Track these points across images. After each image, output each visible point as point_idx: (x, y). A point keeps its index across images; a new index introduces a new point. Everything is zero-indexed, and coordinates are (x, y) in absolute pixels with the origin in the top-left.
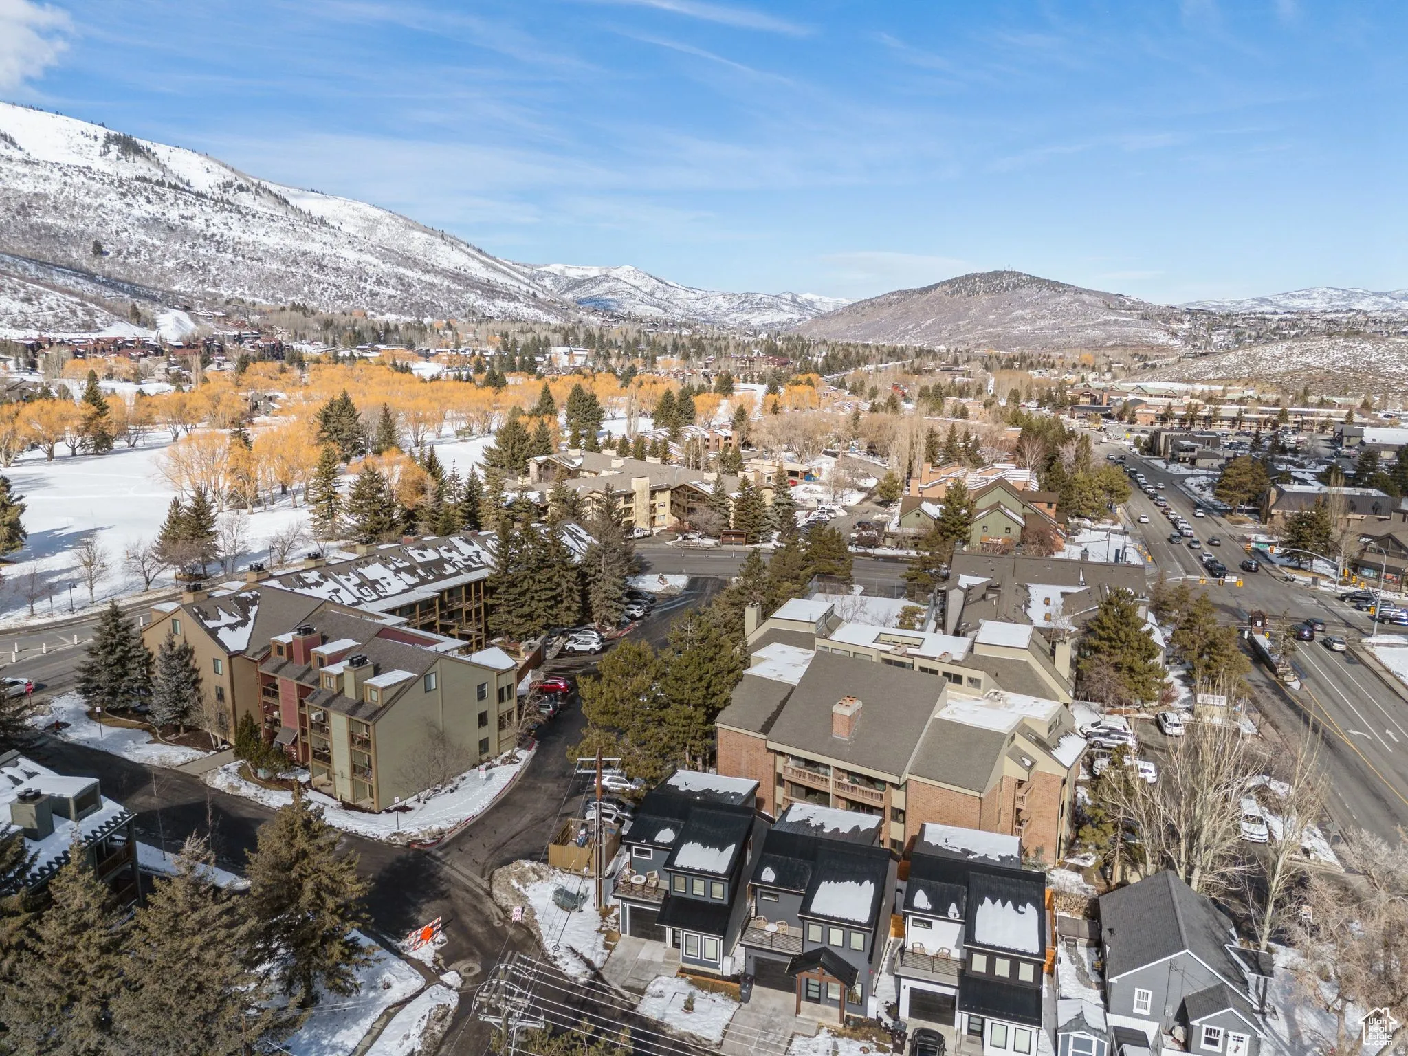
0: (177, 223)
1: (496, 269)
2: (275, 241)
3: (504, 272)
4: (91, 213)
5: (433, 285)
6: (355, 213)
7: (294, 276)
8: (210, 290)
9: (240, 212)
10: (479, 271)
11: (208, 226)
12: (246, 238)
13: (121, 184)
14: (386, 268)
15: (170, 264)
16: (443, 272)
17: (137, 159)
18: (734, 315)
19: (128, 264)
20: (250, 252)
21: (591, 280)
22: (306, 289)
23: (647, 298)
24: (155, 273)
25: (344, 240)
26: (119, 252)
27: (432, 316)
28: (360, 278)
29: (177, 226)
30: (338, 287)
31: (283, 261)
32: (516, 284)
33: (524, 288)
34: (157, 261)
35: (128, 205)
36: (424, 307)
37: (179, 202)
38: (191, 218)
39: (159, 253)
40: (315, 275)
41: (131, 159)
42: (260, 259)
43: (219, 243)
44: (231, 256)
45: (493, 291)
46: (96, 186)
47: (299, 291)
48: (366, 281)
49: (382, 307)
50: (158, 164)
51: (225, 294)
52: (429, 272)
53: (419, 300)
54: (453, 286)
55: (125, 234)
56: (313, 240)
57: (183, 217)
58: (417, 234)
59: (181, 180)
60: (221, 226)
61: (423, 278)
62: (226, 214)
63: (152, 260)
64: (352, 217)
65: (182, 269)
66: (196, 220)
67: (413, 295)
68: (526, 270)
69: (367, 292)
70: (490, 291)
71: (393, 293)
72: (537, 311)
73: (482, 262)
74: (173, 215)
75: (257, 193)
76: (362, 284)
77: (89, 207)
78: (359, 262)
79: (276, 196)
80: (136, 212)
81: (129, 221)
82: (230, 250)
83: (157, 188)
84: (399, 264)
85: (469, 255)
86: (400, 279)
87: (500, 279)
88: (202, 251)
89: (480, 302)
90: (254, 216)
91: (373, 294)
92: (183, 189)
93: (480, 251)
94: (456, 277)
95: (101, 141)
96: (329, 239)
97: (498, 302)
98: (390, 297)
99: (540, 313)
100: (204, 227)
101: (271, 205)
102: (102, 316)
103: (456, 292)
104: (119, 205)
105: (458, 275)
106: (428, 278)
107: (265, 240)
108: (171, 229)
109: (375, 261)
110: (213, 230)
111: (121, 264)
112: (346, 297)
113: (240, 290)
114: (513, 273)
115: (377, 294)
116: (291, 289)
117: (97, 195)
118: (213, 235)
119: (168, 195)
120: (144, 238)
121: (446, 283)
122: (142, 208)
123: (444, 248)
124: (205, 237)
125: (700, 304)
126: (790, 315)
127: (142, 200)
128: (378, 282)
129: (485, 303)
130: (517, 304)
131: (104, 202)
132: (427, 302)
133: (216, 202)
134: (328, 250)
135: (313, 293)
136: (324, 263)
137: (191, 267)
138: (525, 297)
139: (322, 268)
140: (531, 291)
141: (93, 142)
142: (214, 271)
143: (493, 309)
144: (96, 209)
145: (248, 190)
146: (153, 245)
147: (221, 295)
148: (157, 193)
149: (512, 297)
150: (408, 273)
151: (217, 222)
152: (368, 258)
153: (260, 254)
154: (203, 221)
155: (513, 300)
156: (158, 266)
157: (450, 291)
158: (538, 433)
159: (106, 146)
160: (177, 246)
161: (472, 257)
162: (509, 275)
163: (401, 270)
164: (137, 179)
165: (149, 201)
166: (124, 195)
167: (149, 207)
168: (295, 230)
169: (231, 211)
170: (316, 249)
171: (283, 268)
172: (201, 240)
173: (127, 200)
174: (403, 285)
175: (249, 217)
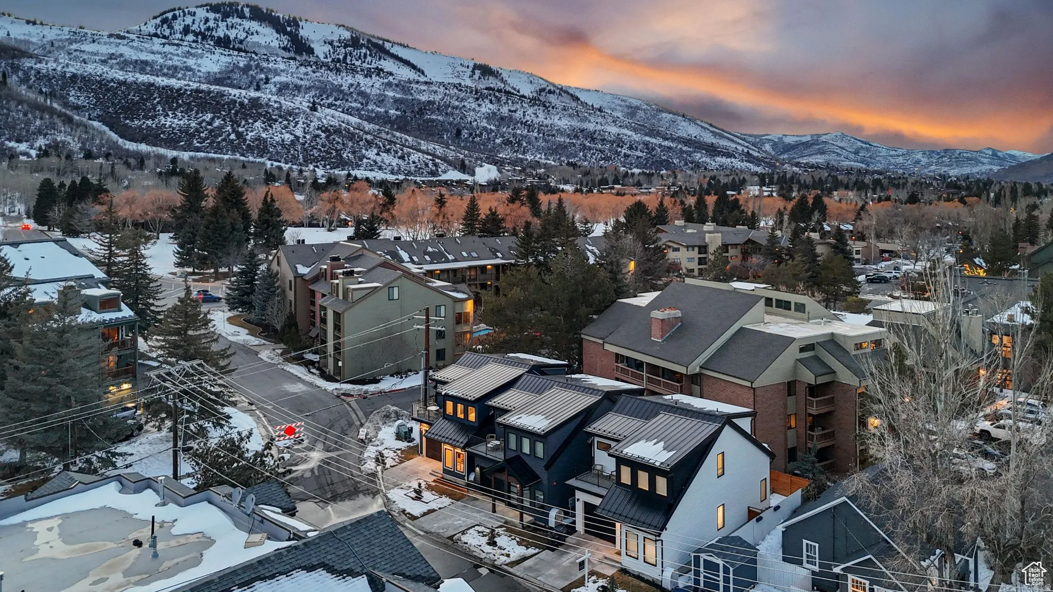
0: (506, 115)
1: (722, 137)
2: (564, 123)
3: (728, 139)
4: (458, 112)
5: (670, 148)
6: (623, 103)
7: (574, 145)
8: (520, 156)
9: (545, 106)
10: (708, 138)
11: (524, 116)
12: (548, 122)
13: (477, 92)
14: (637, 137)
15: (498, 141)
16: (679, 140)
17: (490, 78)
18: (933, 168)
19: (475, 142)
20: (548, 131)
21: (803, 144)
22: (581, 154)
23: (852, 156)
24: (489, 147)
25: (610, 119)
26: (471, 134)
27: (666, 170)
28: (618, 146)
29: (506, 117)
30: (602, 151)
31: (569, 136)
32: (734, 146)
33: (740, 148)
34: (492, 139)
35: (479, 105)
36: (661, 163)
37: (509, 101)
38: (515, 111)
39: (493, 134)
40: (588, 144)
41: (486, 78)
42: (553, 135)
43: (529, 126)
44: (536, 134)
45: (714, 151)
46: (462, 95)
47: (576, 156)
48: (622, 147)
49: (631, 164)
50: (502, 80)
51: (529, 159)
52: (667, 139)
53: (658, 159)
54: (685, 148)
55: (475, 123)
56: (590, 121)
57: (510, 111)
58: (664, 115)
59: (515, 89)
60: (533, 115)
61: (663, 144)
62: (536, 107)
63: (489, 139)
64: (620, 106)
65: (505, 144)
66: (518, 112)
67: (655, 155)
68: (751, 139)
69: (622, 154)
70: (713, 151)
71: (640, 154)
72: (748, 164)
73: (712, 132)
74: (505, 110)
75: (560, 94)
76: (619, 149)
77: (457, 108)
78: (618, 135)
79: (572, 95)
80: (483, 110)
81: (478, 115)
82: (536, 130)
83: (497, 94)
84: (646, 135)
85: (702, 127)
86: (646, 144)
87: (724, 143)
88: (519, 132)
89: (704, 159)
90: (553, 108)
91: (627, 156)
92: (513, 94)
93: (711, 125)
94: (688, 142)
95: (471, 69)
96: (600, 120)
97: (718, 159)
98: (638, 157)
99: (751, 166)
100: (522, 116)
101: (568, 101)
102: (443, 166)
103: (686, 152)
104: (473, 105)
105: (690, 140)
106: (666, 143)
107: (559, 123)
108: (502, 118)
109: (630, 133)
110: (528, 118)
111: (470, 142)
112: (607, 159)
113: (539, 156)
114: (735, 139)
115: (629, 156)
116: (571, 154)
117: (462, 100)
118: (527, 121)
119: (503, 98)
120: (486, 125)
121: (680, 146)
122: (487, 107)
123: (683, 123)
124: (522, 123)
125: (900, 160)
126: (988, 167)
127: (487, 101)
128: (631, 148)
129: (708, 160)
130: (733, 160)
131: (466, 104)
132: (664, 160)
133: (531, 100)
134: (599, 127)
135: (585, 156)
136: (595, 136)
137: (511, 142)
138: (740, 154)
139: (593, 139)
140: (746, 150)
141: (466, 69)
142: (525, 144)
143: (714, 164)
144: (460, 109)
145: (554, 92)
146: (491, 129)
147: (527, 160)
148: (496, 97)
149: (729, 155)
150: (653, 140)
151: (531, 114)
152: (626, 131)
153: (554, 132)
154: (521, 113)
155: (730, 157)
156: (492, 142)
157: (682, 151)
158: (657, 210)
159: (473, 72)
160: (505, 129)
161: (704, 128)
162: (732, 141)
163: (648, 138)
164: (487, 89)
165: (491, 102)
166: (477, 99)
167: (491, 106)
168: (578, 115)
169: (539, 106)
170: (591, 127)
171: (568, 140)
172: (519, 125)
173: (479, 102)
174: (648, 149)
175: (550, 109)
